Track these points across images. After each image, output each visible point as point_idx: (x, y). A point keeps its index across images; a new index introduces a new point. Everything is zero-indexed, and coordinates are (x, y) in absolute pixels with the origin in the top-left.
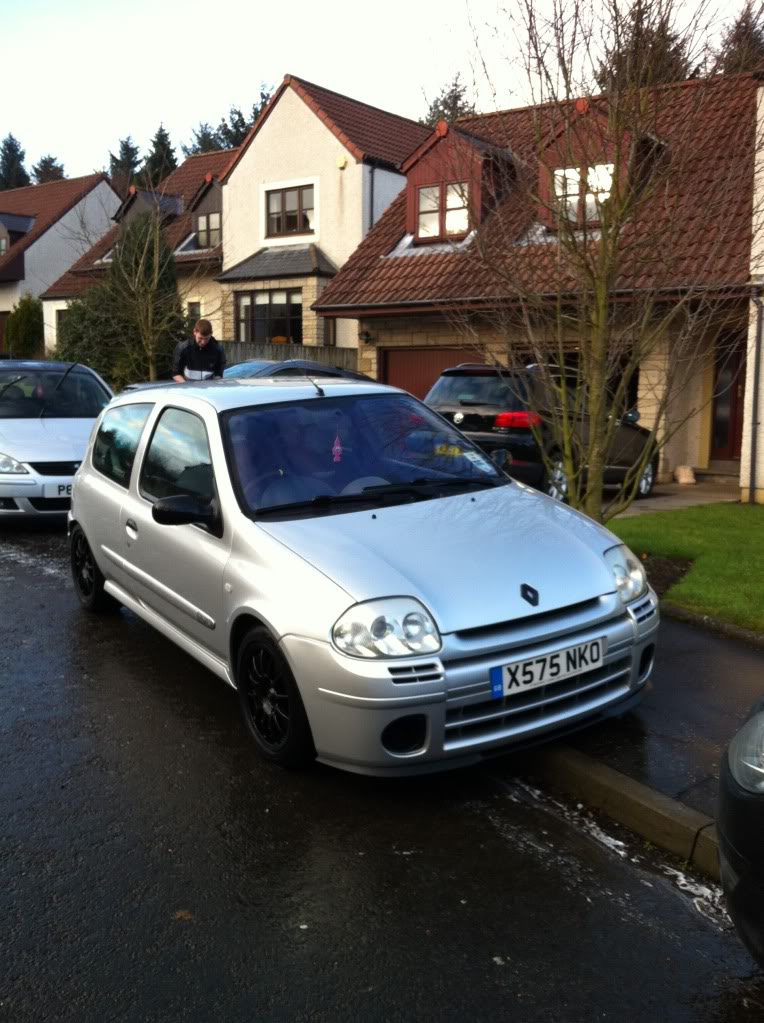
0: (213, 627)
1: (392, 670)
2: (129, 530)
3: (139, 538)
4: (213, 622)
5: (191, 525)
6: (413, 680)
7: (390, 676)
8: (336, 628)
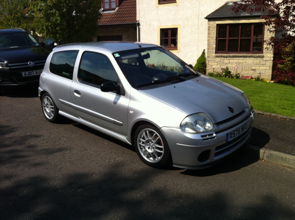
0: (121, 125)
1: (202, 136)
2: (76, 94)
3: (81, 96)
4: (122, 123)
5: (110, 92)
6: (208, 139)
7: (201, 138)
8: (182, 123)
